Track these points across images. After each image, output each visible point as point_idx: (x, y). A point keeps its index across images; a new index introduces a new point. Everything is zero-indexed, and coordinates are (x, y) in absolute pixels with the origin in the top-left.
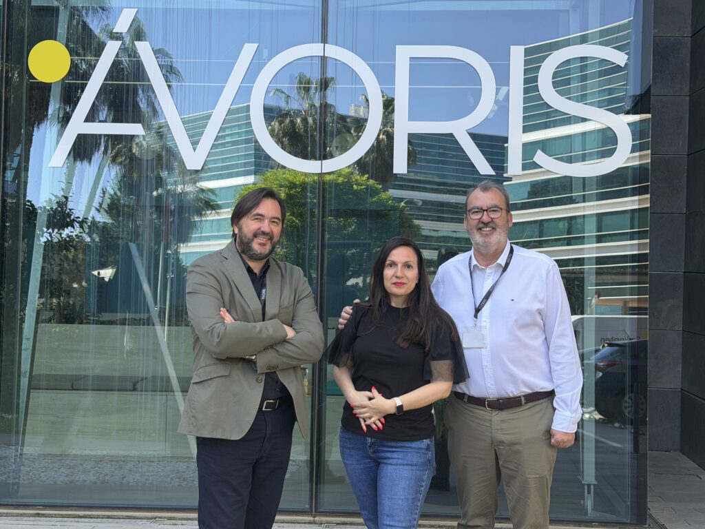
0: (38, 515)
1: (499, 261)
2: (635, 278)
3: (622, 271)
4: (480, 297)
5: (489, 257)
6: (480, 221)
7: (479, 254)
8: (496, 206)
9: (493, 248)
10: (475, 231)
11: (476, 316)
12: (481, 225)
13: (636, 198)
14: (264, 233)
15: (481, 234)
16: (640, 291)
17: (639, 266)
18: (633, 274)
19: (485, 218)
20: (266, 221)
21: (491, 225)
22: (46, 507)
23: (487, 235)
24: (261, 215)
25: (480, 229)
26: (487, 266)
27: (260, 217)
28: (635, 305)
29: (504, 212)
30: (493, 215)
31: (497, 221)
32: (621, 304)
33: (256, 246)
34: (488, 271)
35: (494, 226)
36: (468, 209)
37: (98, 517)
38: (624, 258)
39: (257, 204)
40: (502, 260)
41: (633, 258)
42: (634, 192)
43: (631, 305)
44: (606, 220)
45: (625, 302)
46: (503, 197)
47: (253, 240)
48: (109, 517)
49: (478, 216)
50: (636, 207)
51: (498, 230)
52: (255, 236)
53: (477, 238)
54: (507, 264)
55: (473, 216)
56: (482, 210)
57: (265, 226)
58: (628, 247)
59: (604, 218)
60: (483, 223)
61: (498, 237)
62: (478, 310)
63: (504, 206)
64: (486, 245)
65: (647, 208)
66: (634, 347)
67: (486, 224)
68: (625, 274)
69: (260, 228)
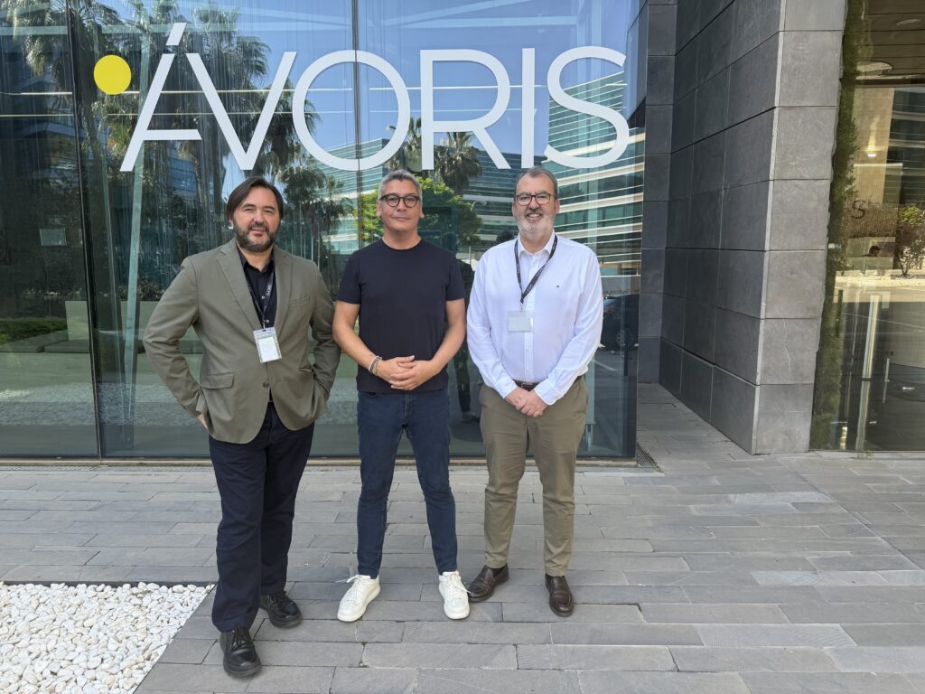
0: (141, 465)
1: (546, 248)
2: (630, 249)
3: (619, 246)
4: (526, 283)
5: (535, 244)
6: (528, 207)
7: (526, 240)
8: (545, 193)
9: (540, 235)
10: (523, 217)
11: (522, 301)
12: (529, 212)
13: (633, 195)
14: (258, 224)
15: (529, 221)
16: (633, 257)
17: (633, 242)
18: (628, 247)
19: (533, 204)
20: (259, 211)
21: (539, 211)
22: (147, 457)
23: (534, 222)
24: (252, 205)
25: (528, 216)
26: (533, 252)
27: (251, 208)
28: (630, 267)
29: (552, 198)
30: (541, 201)
31: (545, 207)
32: (617, 267)
33: (252, 238)
34: (534, 258)
35: (541, 212)
36: (517, 194)
37: (189, 465)
38: (621, 236)
39: (245, 195)
40: (548, 247)
41: (629, 236)
42: (630, 192)
43: (623, 267)
44: (608, 212)
45: (620, 265)
46: (552, 183)
47: (248, 233)
48: (199, 465)
49: (527, 202)
50: (632, 202)
51: (545, 216)
52: (250, 228)
53: (524, 225)
54: (553, 251)
55: (522, 203)
56: (530, 196)
57: (258, 216)
58: (626, 229)
59: (607, 210)
60: (531, 209)
61: (545, 223)
62: (524, 295)
63: (552, 193)
64: (533, 231)
65: (640, 203)
66: (628, 298)
67: (534, 211)
68: (622, 247)
69: (253, 220)
